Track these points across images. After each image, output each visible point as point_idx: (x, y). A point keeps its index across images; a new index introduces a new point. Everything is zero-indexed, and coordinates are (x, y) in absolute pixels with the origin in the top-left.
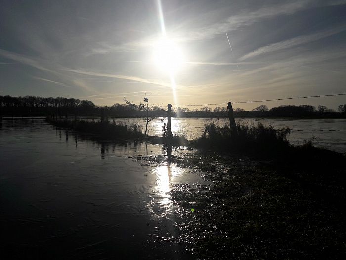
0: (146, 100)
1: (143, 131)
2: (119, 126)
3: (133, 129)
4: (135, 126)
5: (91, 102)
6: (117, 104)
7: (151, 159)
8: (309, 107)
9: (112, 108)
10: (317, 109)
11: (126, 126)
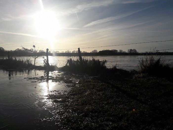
0: (34, 46)
1: (33, 64)
2: (19, 61)
3: (27, 63)
4: (28, 61)
5: (2, 48)
6: (18, 49)
7: (37, 78)
8: (115, 50)
9: (15, 51)
10: (119, 51)
11: (23, 61)
